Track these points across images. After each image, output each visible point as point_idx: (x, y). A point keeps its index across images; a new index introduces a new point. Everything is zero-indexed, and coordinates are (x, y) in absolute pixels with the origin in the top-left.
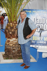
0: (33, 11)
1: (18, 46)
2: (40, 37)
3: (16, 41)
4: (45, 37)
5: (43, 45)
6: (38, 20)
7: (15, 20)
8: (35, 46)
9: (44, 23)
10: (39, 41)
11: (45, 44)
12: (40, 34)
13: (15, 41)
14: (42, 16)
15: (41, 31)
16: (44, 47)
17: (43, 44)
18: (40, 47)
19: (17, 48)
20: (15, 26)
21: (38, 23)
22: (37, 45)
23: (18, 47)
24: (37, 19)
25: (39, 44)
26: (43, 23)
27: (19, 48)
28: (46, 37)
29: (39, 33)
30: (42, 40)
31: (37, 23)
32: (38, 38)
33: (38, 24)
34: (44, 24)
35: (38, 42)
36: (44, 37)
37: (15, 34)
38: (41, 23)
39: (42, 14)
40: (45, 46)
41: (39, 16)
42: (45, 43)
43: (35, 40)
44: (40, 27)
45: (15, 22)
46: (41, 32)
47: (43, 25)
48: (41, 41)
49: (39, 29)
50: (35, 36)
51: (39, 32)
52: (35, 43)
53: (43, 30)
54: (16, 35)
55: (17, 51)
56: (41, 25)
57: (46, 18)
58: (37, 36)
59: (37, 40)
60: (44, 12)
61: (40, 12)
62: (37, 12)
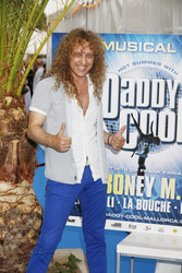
1: (24, 222)
2: (142, 178)
3: (13, 199)
4: (166, 175)
5: (157, 217)
6: (131, 91)
7: (9, 88)
8: (114, 222)
9: (161, 105)
10: (135, 198)
11: (164, 215)
12: (142, 161)
13: (8, 198)
14: (152, 65)
15: (144, 145)
16: (160, 230)
17: (156, 214)
18: (139, 229)
19: (15, 234)
20: (6, 122)
21: (131, 103)
22: (126, 220)
23: (23, 228)
24: (124, 84)
25: (136, 212)
26: (154, 105)
27: (30, 235)
28: (169, 177)
29: (137, 157)
30: (149, 194)
31: (123, 103)
32: (131, 185)
33: (130, 111)
34: (158, 110)
35: (130, 206)
36: (161, 175)
37: (10, 162)
38: (146, 104)
39: (147, 58)
40: (167, 223)
41: (131, 66)
42: (166, 207)
43: (112, 194)
44: (137, 125)
45: (9, 100)
46: (147, 151)
47: (153, 114)
48: (145, 197)
49: (134, 135)
50: (116, 172)
51: (134, 150)
52: (114, 210)
53: (157, 141)
54: (10, 168)
55: (13, 247)
56: (144, 113)
57: (171, 77)
58: (121, 172)
59: (126, 194)
60: (157, 49)
61: (138, 45)
62: (124, 49)
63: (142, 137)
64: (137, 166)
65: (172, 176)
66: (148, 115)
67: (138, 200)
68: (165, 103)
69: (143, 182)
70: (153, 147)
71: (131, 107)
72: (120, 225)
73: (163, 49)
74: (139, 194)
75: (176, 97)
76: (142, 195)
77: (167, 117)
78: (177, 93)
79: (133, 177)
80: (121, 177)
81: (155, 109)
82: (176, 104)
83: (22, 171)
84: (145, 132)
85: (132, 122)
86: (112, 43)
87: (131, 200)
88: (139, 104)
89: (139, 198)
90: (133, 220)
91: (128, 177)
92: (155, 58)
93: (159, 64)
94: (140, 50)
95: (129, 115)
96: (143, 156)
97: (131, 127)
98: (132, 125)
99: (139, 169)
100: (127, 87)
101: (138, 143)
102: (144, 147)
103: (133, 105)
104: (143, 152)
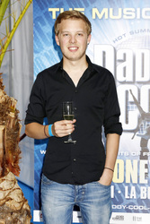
0: (95, 10)
2: (146, 162)
10: (138, 186)
12: (144, 143)
21: (129, 78)
22: (128, 211)
24: (120, 57)
25: (140, 201)
29: (138, 139)
32: (133, 171)
33: (128, 87)
35: (133, 194)
38: (147, 78)
39: (146, 26)
41: (128, 36)
44: (137, 103)
51: (134, 131)
52: (114, 201)
58: (121, 157)
59: (128, 181)
61: (136, 12)
62: (120, 16)
63: (144, 117)
64: (140, 149)
67: (142, 188)
71: (129, 83)
72: (122, 218)
74: (143, 180)
76: (146, 182)
79: (135, 162)
80: (122, 162)
83: (7, 162)
84: (146, 110)
85: (131, 99)
86: (105, 10)
87: (133, 188)
88: (138, 78)
89: (143, 185)
90: (137, 211)
91: (128, 162)
94: (138, 17)
95: (127, 92)
96: (146, 138)
97: (130, 105)
98: (132, 103)
99: (142, 152)
100: (124, 60)
101: (139, 122)
102: (146, 127)
103: (131, 80)
104: (145, 132)
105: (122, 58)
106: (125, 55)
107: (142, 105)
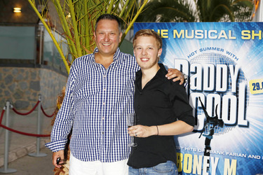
0: (175, 31)
2: (207, 158)
4: (228, 156)
6: (199, 75)
9: (224, 89)
12: (208, 142)
14: (215, 52)
15: (210, 126)
24: (192, 70)
26: (218, 89)
28: (231, 158)
29: (203, 138)
32: (198, 164)
33: (198, 95)
34: (222, 94)
36: (224, 156)
38: (211, 88)
39: (212, 44)
41: (198, 52)
43: (182, 172)
44: (204, 108)
46: (212, 133)
47: (217, 97)
50: (186, 152)
51: (201, 132)
53: (221, 123)
56: (210, 97)
57: (232, 63)
58: (191, 152)
59: (194, 172)
60: (220, 36)
61: (204, 33)
62: (192, 37)
63: (208, 120)
64: (204, 146)
65: (234, 157)
66: (214, 99)
68: (228, 87)
69: (208, 162)
70: (218, 130)
71: (199, 91)
73: (225, 36)
74: (205, 173)
75: (237, 81)
76: (207, 174)
77: (229, 100)
78: (238, 78)
79: (201, 157)
80: (190, 156)
81: (219, 93)
82: (237, 89)
84: (210, 115)
85: (200, 105)
86: (182, 31)
88: (206, 88)
91: (196, 156)
92: (218, 45)
93: (222, 50)
94: (206, 37)
95: (197, 99)
96: (209, 138)
97: (198, 110)
98: (200, 108)
99: (206, 149)
100: (195, 73)
101: (205, 124)
102: (210, 129)
103: (200, 89)
104: (209, 133)
105: (194, 71)
106: (196, 68)
107: (207, 110)
